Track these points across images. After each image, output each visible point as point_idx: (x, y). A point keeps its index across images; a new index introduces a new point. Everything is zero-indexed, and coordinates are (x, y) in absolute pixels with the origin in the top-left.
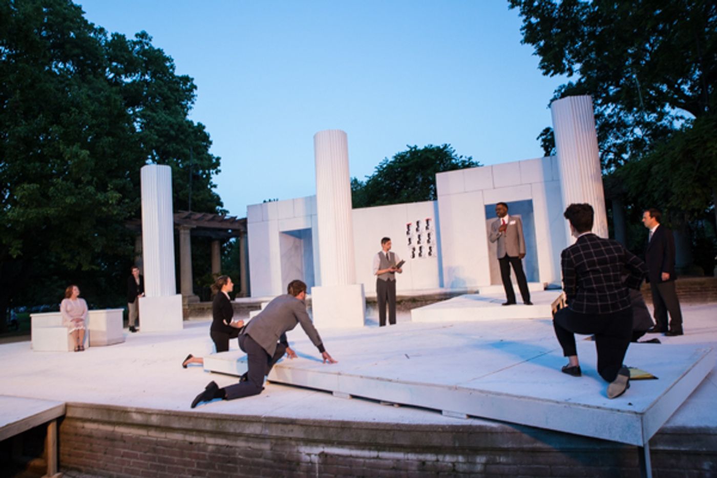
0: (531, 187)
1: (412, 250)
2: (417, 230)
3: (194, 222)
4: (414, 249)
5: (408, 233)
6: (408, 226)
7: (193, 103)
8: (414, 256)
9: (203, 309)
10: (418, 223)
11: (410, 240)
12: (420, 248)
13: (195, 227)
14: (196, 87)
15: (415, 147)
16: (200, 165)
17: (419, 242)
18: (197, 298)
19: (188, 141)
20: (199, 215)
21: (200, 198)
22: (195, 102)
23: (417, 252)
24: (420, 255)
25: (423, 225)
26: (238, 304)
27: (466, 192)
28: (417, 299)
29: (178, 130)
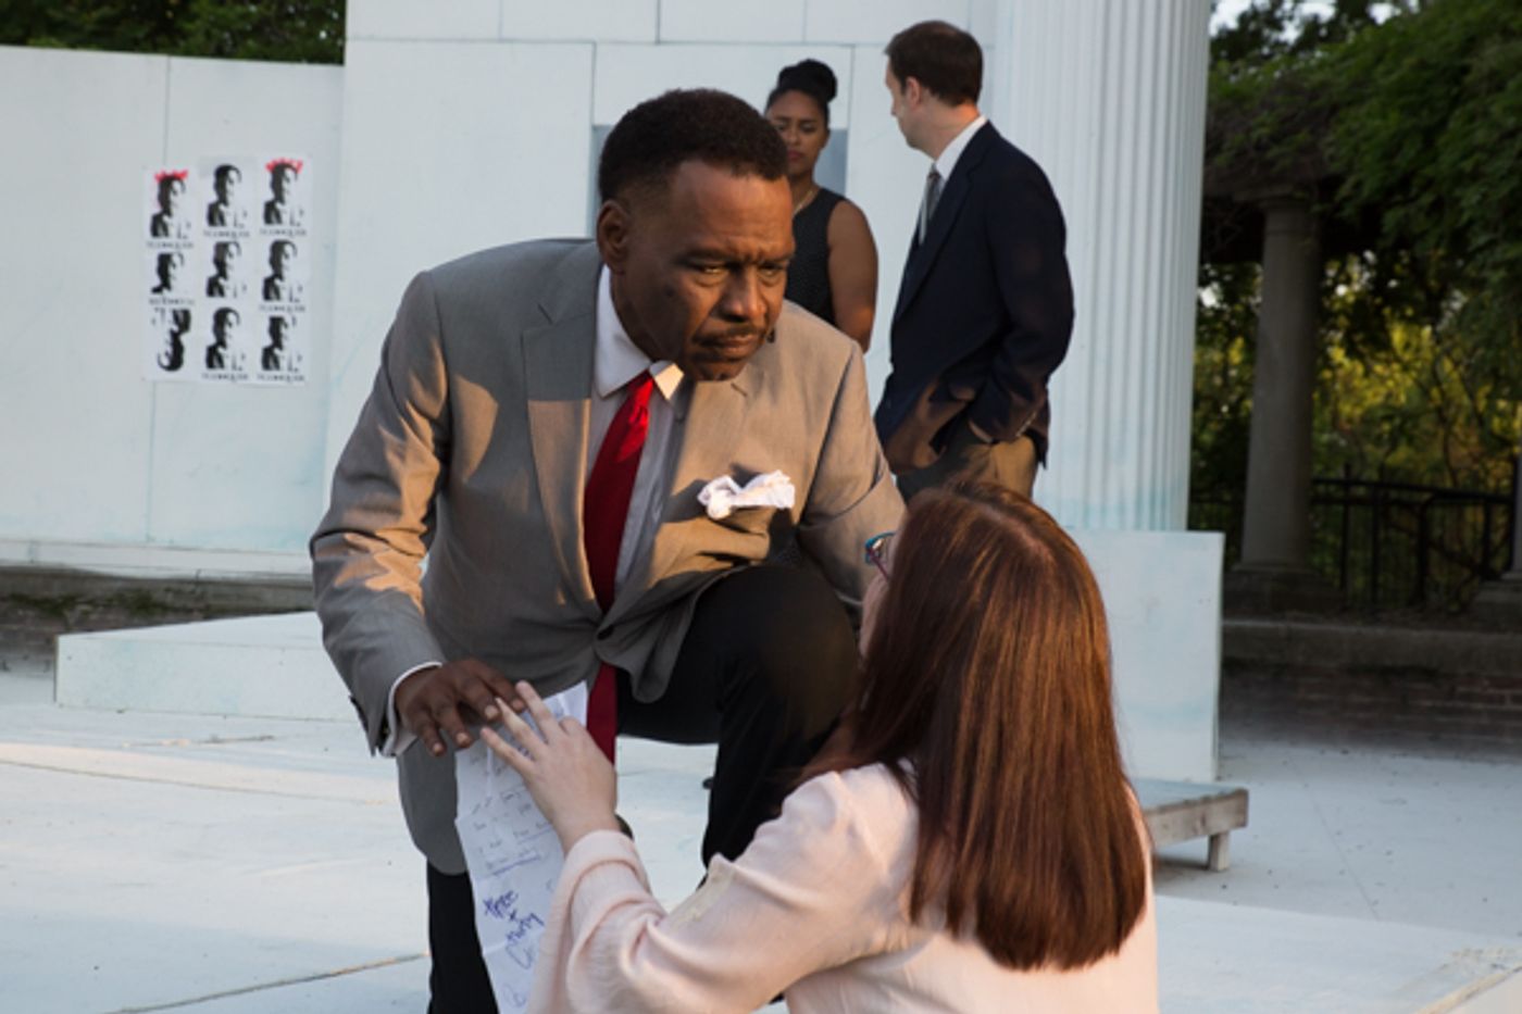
0: (853, 58)
1: (170, 325)
2: (214, 216)
4: (183, 321)
5: (158, 226)
6: (167, 183)
8: (176, 361)
10: (222, 173)
11: (164, 263)
12: (221, 318)
17: (214, 288)
23: (199, 337)
24: (213, 357)
25: (250, 192)
27: (502, 40)
28: (157, 596)
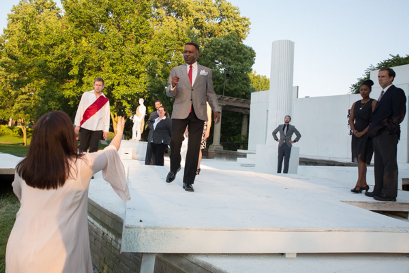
3: (225, 102)
6: (349, 111)
7: (249, 33)
8: (351, 134)
9: (221, 153)
13: (225, 105)
14: (250, 23)
15: (398, 56)
16: (235, 68)
18: (222, 147)
19: (232, 54)
20: (227, 98)
21: (233, 89)
22: (250, 32)
26: (238, 153)
29: (226, 48)
